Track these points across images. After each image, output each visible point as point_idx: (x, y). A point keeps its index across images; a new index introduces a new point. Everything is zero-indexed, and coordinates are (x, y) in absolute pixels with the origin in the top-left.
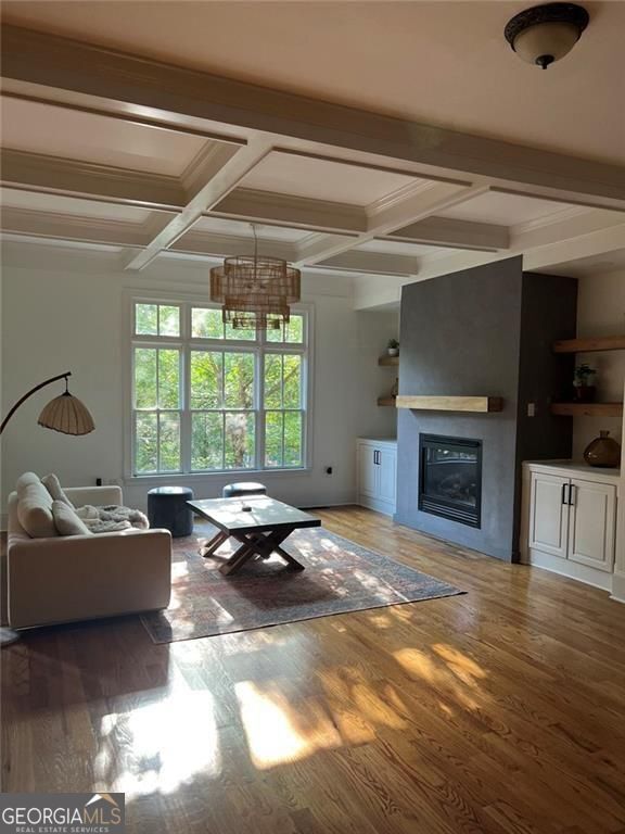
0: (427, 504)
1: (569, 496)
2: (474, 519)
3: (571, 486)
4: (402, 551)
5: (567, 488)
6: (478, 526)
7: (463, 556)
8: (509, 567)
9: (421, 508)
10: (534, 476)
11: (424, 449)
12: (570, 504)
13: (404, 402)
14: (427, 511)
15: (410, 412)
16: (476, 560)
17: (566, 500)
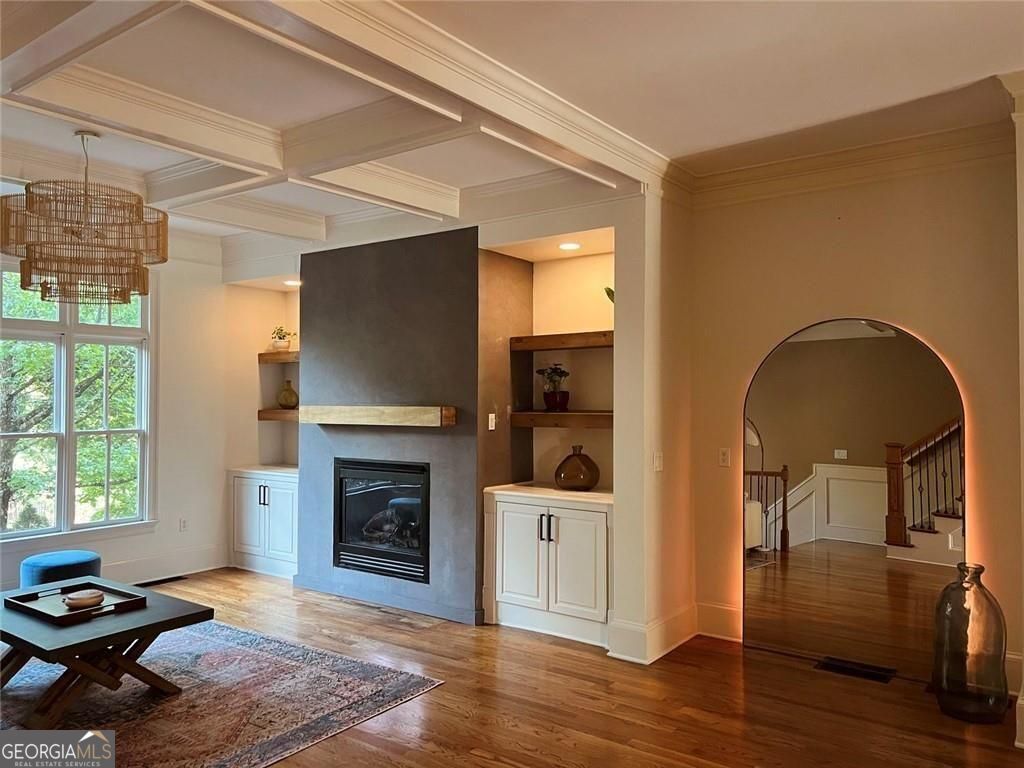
0: (344, 556)
1: (547, 529)
2: (419, 571)
3: (550, 517)
4: (325, 631)
5: (545, 519)
6: (426, 579)
7: (410, 625)
8: (473, 631)
9: (337, 562)
10: (500, 507)
11: (341, 480)
12: (550, 540)
13: (309, 415)
14: (347, 566)
15: (320, 430)
16: (429, 629)
17: (545, 536)
